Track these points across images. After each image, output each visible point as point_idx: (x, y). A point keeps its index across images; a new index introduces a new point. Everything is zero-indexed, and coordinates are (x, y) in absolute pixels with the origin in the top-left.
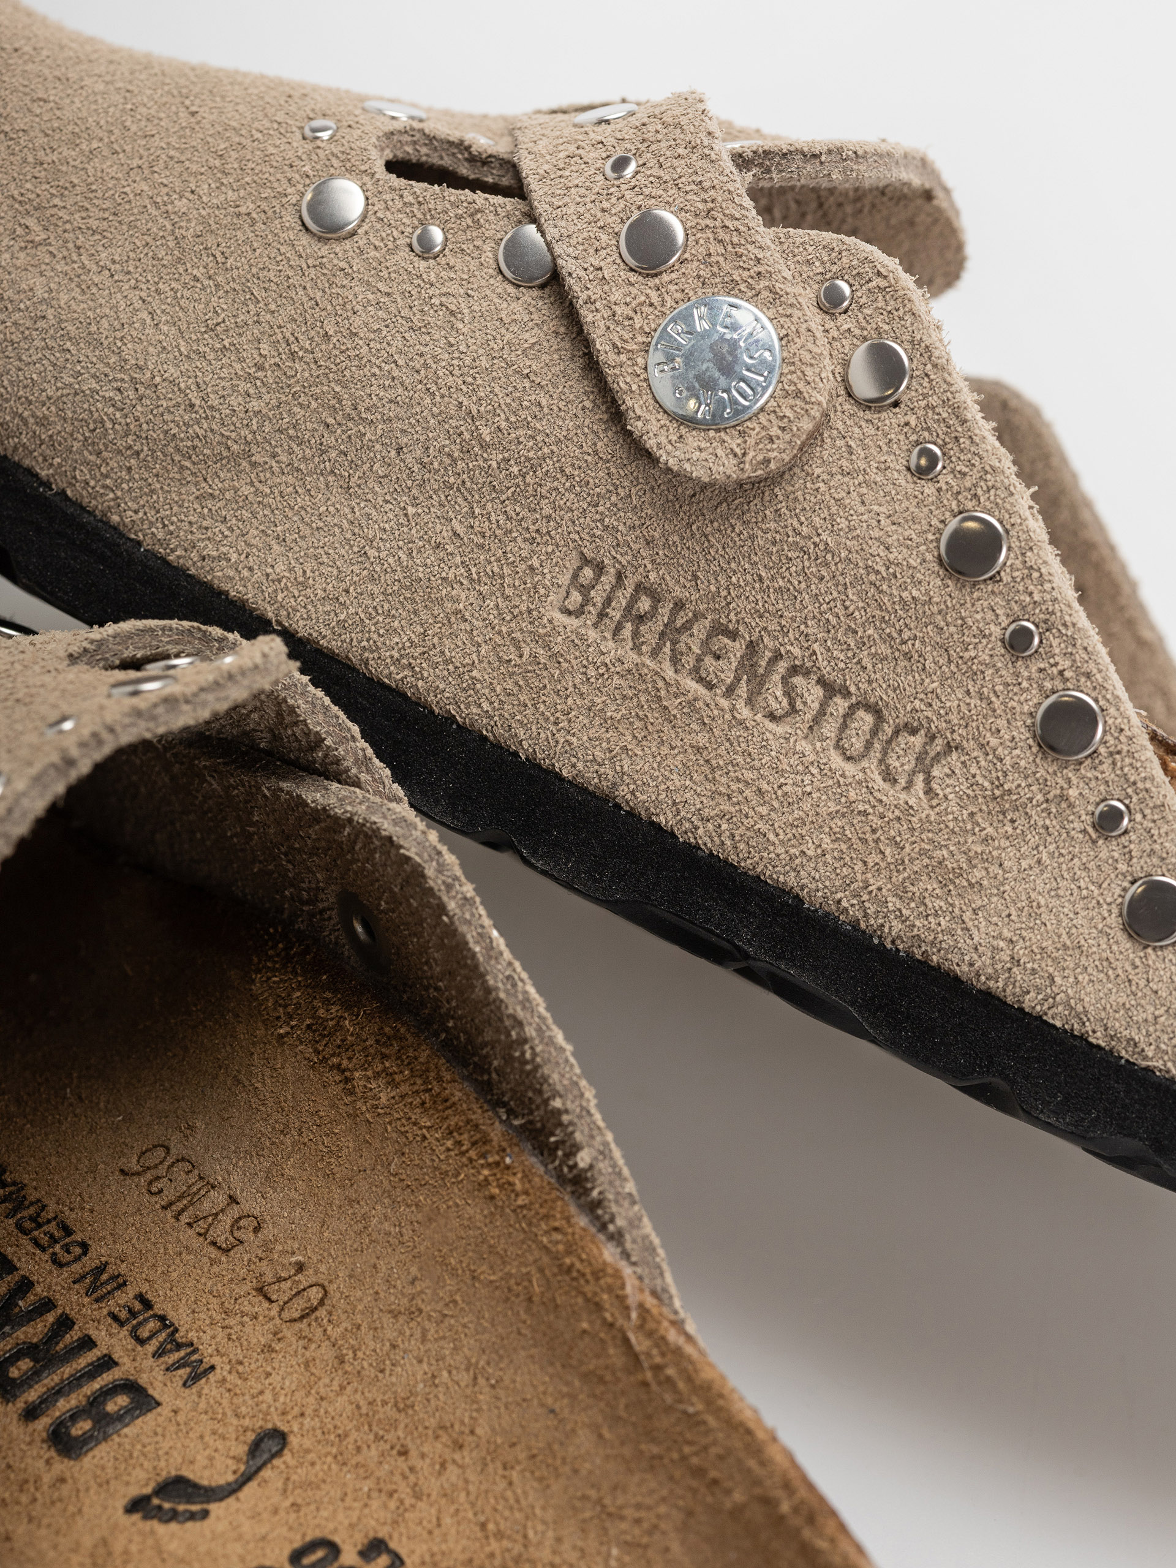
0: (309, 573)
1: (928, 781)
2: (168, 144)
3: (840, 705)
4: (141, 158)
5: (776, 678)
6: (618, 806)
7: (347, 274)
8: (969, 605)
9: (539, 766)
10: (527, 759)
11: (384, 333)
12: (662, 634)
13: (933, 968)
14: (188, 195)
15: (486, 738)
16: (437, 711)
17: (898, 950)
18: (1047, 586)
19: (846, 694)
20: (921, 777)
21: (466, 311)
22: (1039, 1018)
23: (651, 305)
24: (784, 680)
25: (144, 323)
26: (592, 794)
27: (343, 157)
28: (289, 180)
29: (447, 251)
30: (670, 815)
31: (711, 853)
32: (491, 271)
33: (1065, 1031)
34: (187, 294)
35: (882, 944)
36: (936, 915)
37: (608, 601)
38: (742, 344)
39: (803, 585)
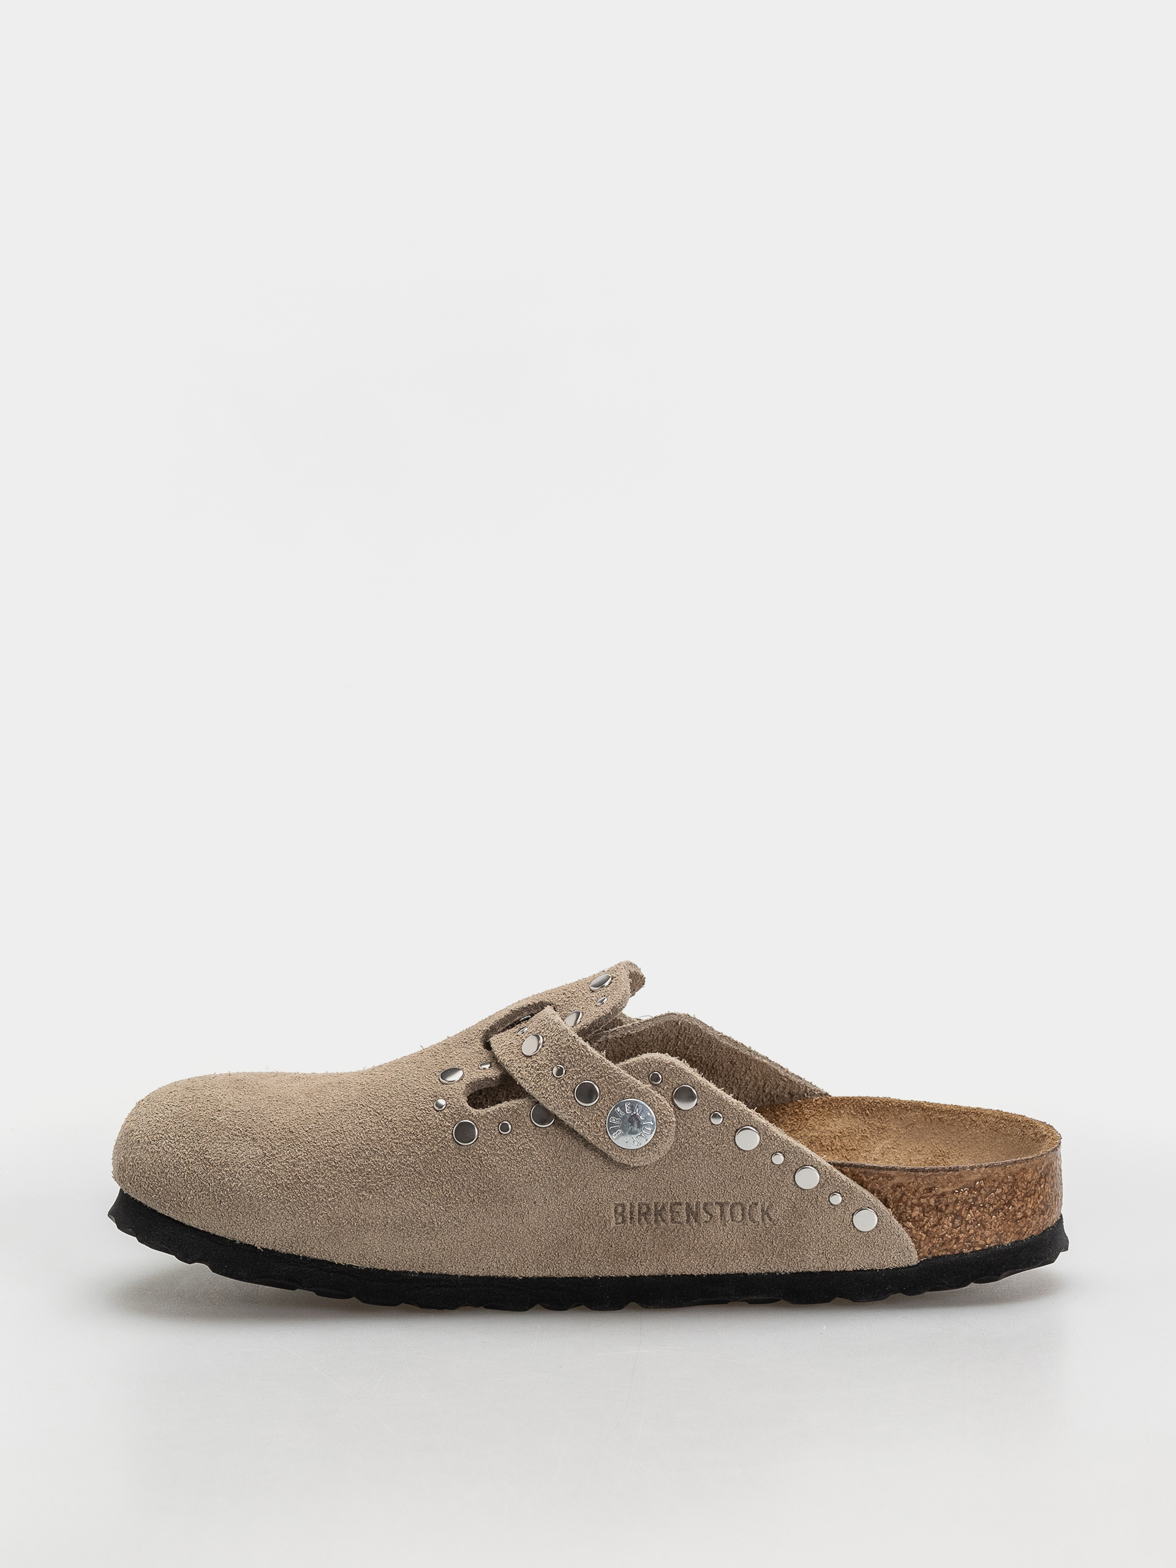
0: (524, 1257)
1: (769, 1216)
2: (391, 1138)
3: (728, 1209)
4: (386, 1149)
5: (702, 1210)
6: (669, 1276)
7: (484, 1155)
8: (755, 1158)
9: (635, 1276)
10: (630, 1276)
11: (509, 1168)
12: (655, 1215)
13: (801, 1273)
14: (411, 1154)
15: (612, 1277)
16: (590, 1277)
17: (787, 1273)
18: (778, 1139)
19: (727, 1203)
20: (766, 1216)
21: (533, 1146)
22: (844, 1271)
23: (599, 1116)
24: (704, 1209)
25: (424, 1207)
26: (658, 1276)
27: (457, 1113)
28: (444, 1131)
29: (514, 1129)
30: (689, 1270)
31: (708, 1274)
32: (533, 1128)
33: (854, 1271)
34: (433, 1189)
35: (780, 1274)
36: (795, 1258)
37: (631, 1213)
38: (638, 1114)
39: (696, 1178)
